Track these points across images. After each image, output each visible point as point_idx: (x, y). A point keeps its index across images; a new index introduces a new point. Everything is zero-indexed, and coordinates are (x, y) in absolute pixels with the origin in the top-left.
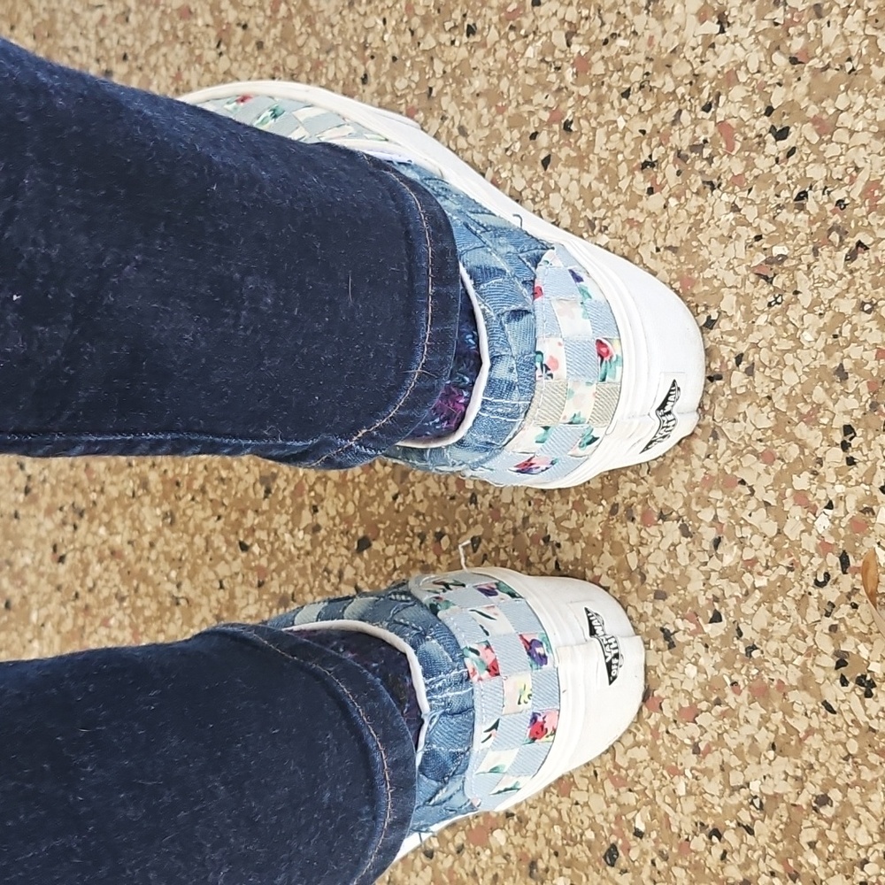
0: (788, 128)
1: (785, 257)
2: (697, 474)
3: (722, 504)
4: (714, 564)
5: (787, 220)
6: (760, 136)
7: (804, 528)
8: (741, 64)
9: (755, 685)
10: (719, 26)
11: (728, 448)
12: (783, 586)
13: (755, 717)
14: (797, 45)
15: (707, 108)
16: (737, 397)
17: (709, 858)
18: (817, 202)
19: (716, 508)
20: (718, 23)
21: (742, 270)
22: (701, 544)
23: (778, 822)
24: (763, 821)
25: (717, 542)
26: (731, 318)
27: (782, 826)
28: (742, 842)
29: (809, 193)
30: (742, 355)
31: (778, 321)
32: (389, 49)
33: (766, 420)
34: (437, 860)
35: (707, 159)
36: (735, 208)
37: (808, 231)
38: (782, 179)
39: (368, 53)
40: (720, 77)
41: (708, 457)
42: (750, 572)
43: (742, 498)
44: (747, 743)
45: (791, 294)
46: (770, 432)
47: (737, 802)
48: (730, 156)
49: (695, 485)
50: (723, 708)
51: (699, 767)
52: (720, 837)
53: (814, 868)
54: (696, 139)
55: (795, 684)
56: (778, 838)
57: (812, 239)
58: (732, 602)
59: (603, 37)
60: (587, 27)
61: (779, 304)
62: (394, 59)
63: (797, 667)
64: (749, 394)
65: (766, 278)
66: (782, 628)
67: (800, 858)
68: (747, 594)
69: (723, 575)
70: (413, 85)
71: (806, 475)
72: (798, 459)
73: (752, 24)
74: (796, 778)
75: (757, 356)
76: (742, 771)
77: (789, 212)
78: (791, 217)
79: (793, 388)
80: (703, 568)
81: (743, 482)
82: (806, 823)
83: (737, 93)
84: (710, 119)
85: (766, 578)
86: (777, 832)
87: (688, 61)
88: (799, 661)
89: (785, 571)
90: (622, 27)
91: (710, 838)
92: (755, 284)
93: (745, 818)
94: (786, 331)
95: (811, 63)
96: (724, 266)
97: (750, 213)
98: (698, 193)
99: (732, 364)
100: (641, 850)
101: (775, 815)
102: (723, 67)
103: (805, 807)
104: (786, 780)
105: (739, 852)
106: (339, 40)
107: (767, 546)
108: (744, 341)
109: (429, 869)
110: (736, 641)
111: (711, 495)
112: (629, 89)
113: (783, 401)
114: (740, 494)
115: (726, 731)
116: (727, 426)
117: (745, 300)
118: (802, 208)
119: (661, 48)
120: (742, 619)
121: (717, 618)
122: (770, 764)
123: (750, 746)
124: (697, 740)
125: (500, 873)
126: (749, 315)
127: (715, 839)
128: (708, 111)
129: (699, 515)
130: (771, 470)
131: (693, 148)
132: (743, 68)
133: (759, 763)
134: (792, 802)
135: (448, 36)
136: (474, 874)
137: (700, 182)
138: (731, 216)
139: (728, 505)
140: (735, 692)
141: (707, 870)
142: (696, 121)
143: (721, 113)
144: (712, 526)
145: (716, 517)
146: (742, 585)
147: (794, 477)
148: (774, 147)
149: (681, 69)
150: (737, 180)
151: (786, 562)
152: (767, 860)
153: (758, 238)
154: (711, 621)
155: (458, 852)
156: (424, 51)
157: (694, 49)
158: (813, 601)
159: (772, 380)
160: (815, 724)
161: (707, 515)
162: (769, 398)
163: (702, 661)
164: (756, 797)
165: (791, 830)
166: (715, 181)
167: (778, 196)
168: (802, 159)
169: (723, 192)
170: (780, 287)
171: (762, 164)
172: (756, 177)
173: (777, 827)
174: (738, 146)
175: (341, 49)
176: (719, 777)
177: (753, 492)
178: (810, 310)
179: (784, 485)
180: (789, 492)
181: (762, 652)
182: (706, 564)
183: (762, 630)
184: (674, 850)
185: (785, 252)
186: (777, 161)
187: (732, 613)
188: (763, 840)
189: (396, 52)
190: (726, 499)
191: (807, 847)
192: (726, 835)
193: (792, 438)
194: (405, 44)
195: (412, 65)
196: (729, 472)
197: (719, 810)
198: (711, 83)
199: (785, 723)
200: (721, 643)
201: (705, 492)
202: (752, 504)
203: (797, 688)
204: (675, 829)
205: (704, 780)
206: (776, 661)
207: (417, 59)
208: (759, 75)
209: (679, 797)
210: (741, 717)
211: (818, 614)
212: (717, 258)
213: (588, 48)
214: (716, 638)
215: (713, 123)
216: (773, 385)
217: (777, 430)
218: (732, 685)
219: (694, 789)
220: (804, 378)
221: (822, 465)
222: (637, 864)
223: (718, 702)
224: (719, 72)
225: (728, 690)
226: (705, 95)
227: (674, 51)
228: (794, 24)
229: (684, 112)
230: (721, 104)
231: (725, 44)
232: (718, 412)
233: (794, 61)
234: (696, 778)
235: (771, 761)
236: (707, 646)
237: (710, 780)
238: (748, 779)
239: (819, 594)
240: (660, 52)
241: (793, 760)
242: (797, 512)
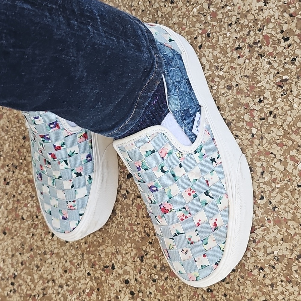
0: (289, 37)
1: (287, 80)
2: (255, 151)
3: (264, 161)
4: (261, 180)
5: (288, 68)
6: (279, 40)
7: (294, 168)
8: (272, 16)
9: (276, 220)
10: (264, 4)
11: (266, 142)
12: (286, 187)
13: (276, 230)
14: (292, 10)
15: (260, 30)
16: (270, 125)
17: (259, 277)
18: (299, 62)
19: (262, 162)
20: (264, 2)
21: (272, 84)
22: (257, 174)
23: (284, 264)
24: (279, 264)
25: (262, 173)
26: (268, 99)
27: (285, 265)
28: (271, 271)
29: (296, 59)
30: (272, 111)
31: (285, 100)
32: (140, 7)
33: (280, 133)
34: (158, 283)
35: (259, 47)
36: (269, 63)
37: (296, 71)
38: (287, 54)
39: (133, 8)
40: (264, 20)
41: (259, 145)
42: (275, 183)
43: (271, 159)
44: (273, 239)
45: (290, 92)
46: (282, 137)
47: (269, 258)
48: (268, 46)
49: (255, 154)
50: (265, 227)
51: (255, 247)
52: (263, 270)
53: (297, 279)
54: (256, 40)
55: (290, 219)
56: (284, 269)
57: (297, 74)
58: (268, 193)
59: (222, 6)
60: (216, 2)
61: (285, 95)
62: (143, 11)
63: (291, 213)
64: (275, 124)
65: (281, 86)
66: (286, 201)
67: (292, 276)
68: (273, 190)
69: (264, 183)
70: (150, 20)
71: (295, 151)
72: (292, 146)
73: (276, 3)
74: (290, 249)
75: (277, 112)
76: (271, 248)
77: (289, 65)
78: (290, 67)
79: (290, 122)
80: (257, 182)
81: (272, 153)
82: (294, 264)
83: (271, 25)
85: (280, 185)
86: (284, 267)
87: (253, 15)
88: (292, 211)
89: (287, 182)
90: (229, 3)
91: (259, 270)
92: (277, 88)
93: (272, 263)
94: (288, 104)
95: (297, 16)
96: (266, 82)
97: (275, 65)
98: (256, 58)
99: (268, 115)
100: (234, 276)
101: (283, 262)
102: (266, 17)
103: (293, 259)
104: (287, 250)
105: (270, 274)
106: (121, 4)
107: (280, 174)
108: (272, 107)
109: (154, 286)
110: (269, 206)
111: (260, 158)
112: (231, 23)
113: (287, 126)
114: (271, 157)
115: (265, 235)
116: (266, 135)
117: (273, 94)
118: (294, 64)
119: (243, 10)
120: (271, 198)
121: (262, 198)
122: (281, 245)
123: (274, 240)
124: (255, 238)
125: (182, 286)
126: (274, 98)
127: (261, 271)
128: (260, 31)
129: (256, 164)
130: (282, 149)
131: (254, 43)
132: (273, 17)
133: (277, 245)
134: (289, 257)
135: (164, 3)
136: (172, 286)
137: (257, 55)
138: (268, 66)
139: (267, 161)
140: (268, 222)
141: (258, 281)
142: (256, 35)
143: (265, 32)
144: (260, 168)
145: (262, 165)
146: (272, 187)
147: (290, 151)
148: (283, 44)
149: (250, 17)
150: (270, 54)
151: (287, 179)
152: (280, 277)
153: (278, 73)
154: (260, 199)
155: (166, 280)
156: (154, 8)
157: (255, 11)
158: (297, 192)
159: (282, 119)
160: (297, 231)
161: (259, 164)
162: (282, 125)
163: (257, 212)
164: (276, 256)
165: (289, 266)
166: (262, 54)
167: (285, 60)
168: (294, 48)
169: (265, 58)
170: (286, 89)
171: (279, 49)
172: (277, 53)
173: (283, 266)
174: (271, 43)
175: (122, 7)
176: (263, 250)
177: (275, 156)
178: (296, 97)
179: (287, 154)
180: (288, 156)
181: (279, 209)
182: (258, 180)
183: (279, 201)
184: (246, 275)
185: (288, 78)
186: (285, 48)
187: (268, 196)
188: (279, 270)
189: (144, 8)
190: (266, 159)
191: (294, 272)
192: (265, 269)
193: (289, 139)
194: (147, 6)
195: (149, 13)
196: (267, 150)
197: (263, 261)
198: (261, 22)
199: (286, 231)
200: (264, 206)
201: (258, 157)
202: (275, 160)
203: (291, 220)
204: (246, 268)
205: (257, 252)
206: (284, 211)
207: (152, 11)
208: (279, 20)
209: (248, 258)
210: (271, 230)
211: (299, 196)
212: (263, 79)
213: (216, 9)
214: (262, 205)
215: (262, 35)
216: (283, 121)
217: (284, 136)
218: (268, 220)
219: (254, 255)
220: (294, 119)
221: (300, 147)
222: (233, 280)
223: (263, 226)
224: (264, 18)
225: (266, 222)
226: (259, 26)
227: (248, 11)
228: (291, 4)
229: (251, 31)
230: (265, 29)
231: (266, 9)
232: (263, 130)
233: (291, 16)
234: (254, 251)
235: (281, 244)
236: (258, 207)
237: (259, 252)
238: (273, 250)
239: (299, 189)
240: (243, 11)
241: (289, 243)
242: (291, 163)
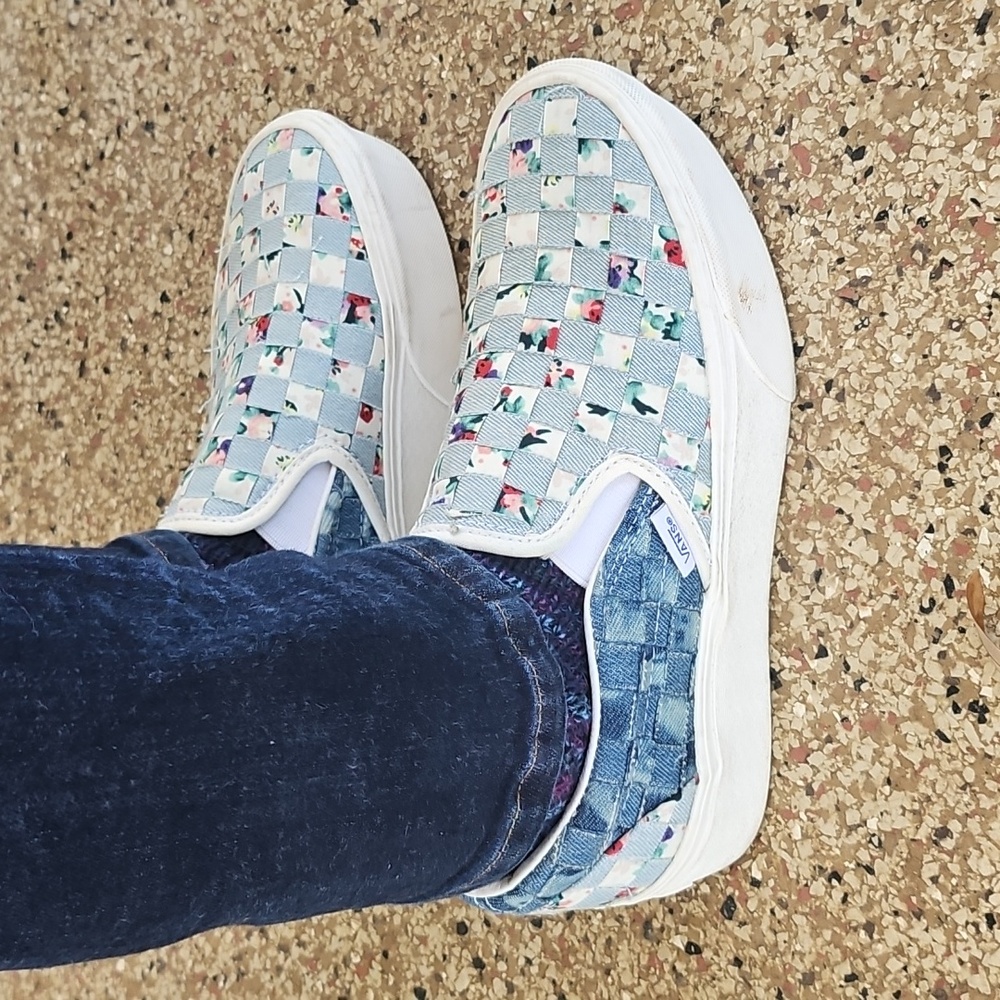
0: (864, 148)
1: (868, 279)
2: (793, 506)
3: (820, 536)
4: (817, 597)
5: (869, 242)
6: (836, 157)
7: (905, 554)
8: (812, 85)
9: (866, 719)
10: (787, 48)
11: (823, 477)
12: (889, 614)
13: (868, 753)
14: (867, 63)
15: (780, 132)
16: (829, 425)
17: (830, 902)
18: (898, 221)
19: (814, 540)
20: (787, 44)
21: (826, 295)
22: (801, 578)
23: (898, 859)
24: (883, 859)
25: (818, 575)
26: (818, 344)
27: (902, 863)
28: (863, 883)
29: (890, 212)
30: (832, 381)
31: (866, 344)
32: (447, 86)
33: (860, 447)
34: (547, 929)
35: (783, 183)
36: (815, 232)
37: (891, 251)
38: (861, 199)
39: (425, 91)
40: (791, 99)
41: (803, 487)
42: (854, 603)
43: (841, 528)
44: (862, 780)
45: (878, 316)
46: (865, 458)
47: (855, 842)
48: (806, 179)
49: (792, 518)
50: (835, 745)
51: (813, 808)
52: (839, 879)
53: (938, 903)
54: (772, 163)
55: (907, 715)
56: (899, 876)
57: (895, 259)
58: (837, 635)
59: (669, 64)
60: (652, 55)
61: (866, 326)
62: (453, 96)
63: (908, 697)
64: (842, 420)
65: (851, 301)
66: (890, 659)
67: (923, 895)
68: (852, 626)
69: (825, 608)
70: (475, 123)
71: (905, 499)
72: (895, 484)
73: (821, 44)
74: (914, 812)
75: (847, 381)
76: (858, 809)
77: (870, 232)
78: (873, 238)
79: (885, 412)
80: (805, 603)
81: (840, 511)
82: (927, 858)
83: (810, 114)
84: (784, 143)
85: (870, 609)
86: (898, 869)
87: (759, 84)
88: (909, 691)
89: (889, 599)
90: (688, 53)
91: (830, 881)
92: (841, 308)
93: (864, 857)
94: (875, 354)
95: (883, 81)
96: (808, 292)
97: (831, 236)
98: (776, 219)
99: (821, 391)
100: (760, 900)
101: (895, 852)
102: (794, 89)
103: (924, 841)
104: (903, 814)
105: (860, 892)
106: (394, 80)
107: (869, 575)
108: (833, 367)
109: (538, 939)
110: (844, 676)
111: (808, 527)
112: (700, 116)
113: (876, 425)
114: (839, 524)
115: (839, 769)
116: (821, 455)
117: (831, 325)
118: (883, 228)
119: (728, 72)
120: (848, 653)
121: (822, 653)
122: (886, 800)
123: (865, 783)
124: (810, 781)
125: (614, 936)
126: (837, 340)
127: (834, 882)
128: (781, 135)
129: (798, 548)
130: (868, 497)
131: (769, 173)
132: (815, 89)
133: (875, 799)
134: (911, 837)
135: (508, 70)
136: (586, 939)
137: (778, 207)
138: (812, 240)
139: (829, 538)
140: (845, 728)
141: (829, 915)
142: (770, 145)
143: (795, 136)
144: (811, 559)
145: (815, 549)
146: (847, 617)
147: (893, 502)
148: (851, 168)
149: (752, 93)
150: (816, 203)
151: (890, 590)
152: (890, 900)
153: (841, 261)
154: (817, 657)
155: (568, 918)
156: (484, 87)
157: (763, 72)
158: (920, 628)
159: (864, 405)
160: (930, 755)
161: (806, 547)
162: (862, 423)
163: (810, 699)
164: (874, 835)
165: (913, 865)
166: (793, 205)
167: (858, 217)
168: (880, 178)
169: (802, 216)
170: (865, 309)
171: (840, 185)
172: (835, 199)
173: (897, 865)
174: (814, 168)
175: (397, 88)
176: (834, 817)
177: (851, 521)
178: (898, 331)
179: (882, 512)
180: (888, 518)
181: (871, 685)
182: (807, 598)
183: (870, 662)
184: (794, 897)
185: (869, 273)
186: (855, 181)
187: (837, 647)
188: (884, 879)
189: (455, 89)
190: (824, 529)
191: (929, 883)
192: (846, 877)
193: (887, 463)
194: (464, 80)
195: (472, 101)
196: (826, 502)
197: (838, 852)
198: (782, 106)
199: (898, 756)
200: (829, 679)
201: (803, 524)
202: (851, 533)
203: (909, 719)
204: (793, 875)
205: (820, 822)
206: (886, 692)
207: (478, 96)
208: (831, 95)
209: (796, 842)
210: (854, 753)
211: (926, 641)
212: (800, 283)
213: (654, 76)
214: (823, 674)
215: (787, 146)
216: (865, 410)
217: (872, 456)
218: (842, 721)
219: (810, 831)
220: (896, 401)
221: (920, 489)
222: (755, 915)
223: (829, 740)
224: (790, 94)
225: (839, 726)
226: (778, 117)
227: (743, 75)
228: (864, 42)
229: (757, 136)
230: (794, 127)
231: (794, 65)
232: (811, 441)
233: (865, 79)
234: (812, 820)
235: (887, 797)
236: (814, 683)
237: (825, 822)
238: (864, 817)
239: (926, 620)
240: (729, 77)
241: (909, 793)
242: (898, 539)
